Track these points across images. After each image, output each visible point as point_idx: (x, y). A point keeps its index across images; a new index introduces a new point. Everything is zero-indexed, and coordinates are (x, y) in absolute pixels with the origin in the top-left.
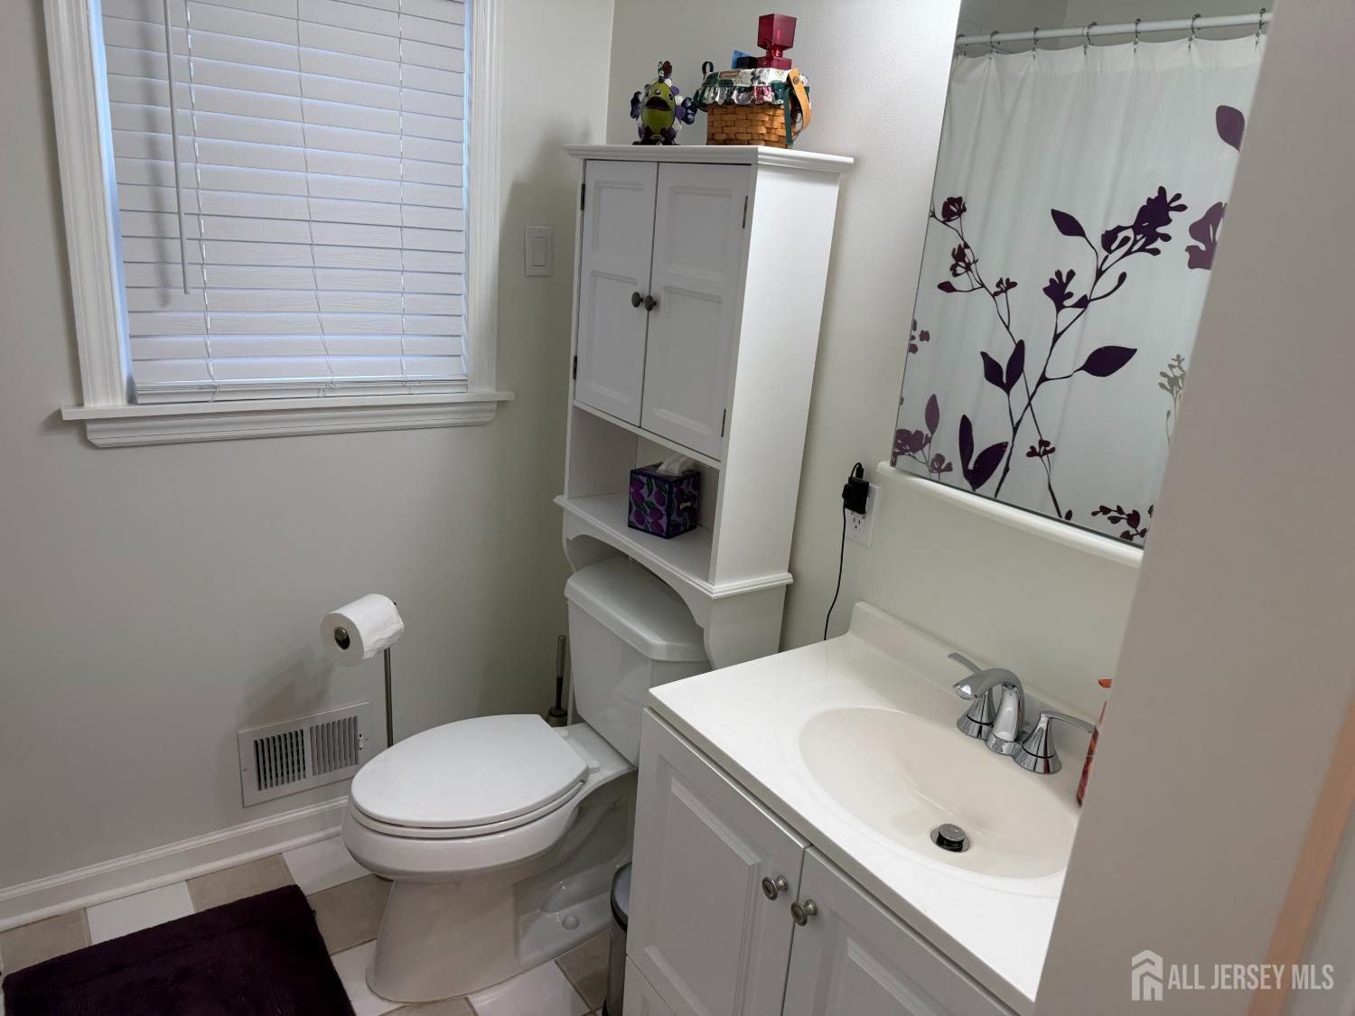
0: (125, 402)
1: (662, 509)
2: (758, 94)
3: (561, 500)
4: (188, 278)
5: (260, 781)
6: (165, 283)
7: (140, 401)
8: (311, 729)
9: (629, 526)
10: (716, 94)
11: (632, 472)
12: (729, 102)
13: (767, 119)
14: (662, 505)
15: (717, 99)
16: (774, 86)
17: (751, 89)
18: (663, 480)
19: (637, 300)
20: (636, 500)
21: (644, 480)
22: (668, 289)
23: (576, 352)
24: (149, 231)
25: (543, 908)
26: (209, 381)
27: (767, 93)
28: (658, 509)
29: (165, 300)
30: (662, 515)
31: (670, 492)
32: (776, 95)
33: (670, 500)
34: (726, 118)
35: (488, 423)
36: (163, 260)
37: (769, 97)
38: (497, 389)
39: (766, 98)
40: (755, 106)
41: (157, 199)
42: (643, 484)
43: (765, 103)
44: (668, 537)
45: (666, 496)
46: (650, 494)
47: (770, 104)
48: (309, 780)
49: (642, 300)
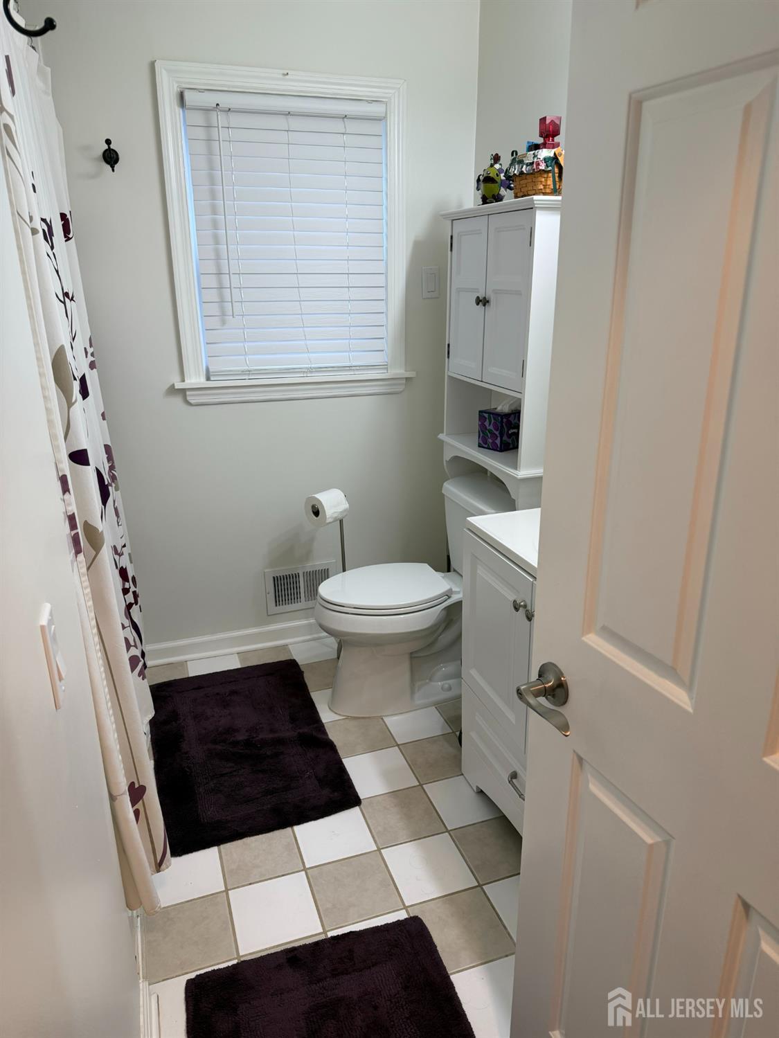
0: (205, 380)
1: (497, 433)
2: (537, 166)
3: (441, 436)
4: (234, 311)
5: (276, 602)
6: (223, 314)
7: (212, 379)
8: (304, 573)
9: (479, 446)
10: (515, 169)
11: (480, 412)
12: (522, 173)
13: (543, 180)
14: (497, 430)
15: (516, 172)
16: (545, 160)
17: (533, 163)
18: (497, 415)
19: (478, 301)
20: (483, 428)
21: (486, 415)
22: (496, 292)
23: (449, 341)
24: (215, 285)
25: (431, 680)
26: (246, 368)
27: (541, 164)
28: (495, 434)
29: (223, 322)
30: (497, 437)
31: (502, 421)
32: (547, 165)
33: (502, 426)
34: (522, 182)
35: (401, 392)
36: (222, 301)
37: (542, 167)
38: (406, 371)
39: (541, 168)
40: (536, 173)
41: (218, 266)
42: (486, 418)
43: (540, 170)
44: (501, 451)
45: (499, 425)
46: (490, 424)
47: (543, 170)
48: (302, 604)
49: (481, 301)
